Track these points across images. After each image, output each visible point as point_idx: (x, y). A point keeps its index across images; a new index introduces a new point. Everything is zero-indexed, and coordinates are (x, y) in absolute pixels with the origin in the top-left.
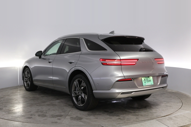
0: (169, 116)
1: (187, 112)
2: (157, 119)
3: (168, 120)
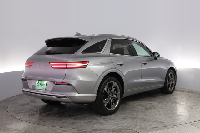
2: (192, 123)
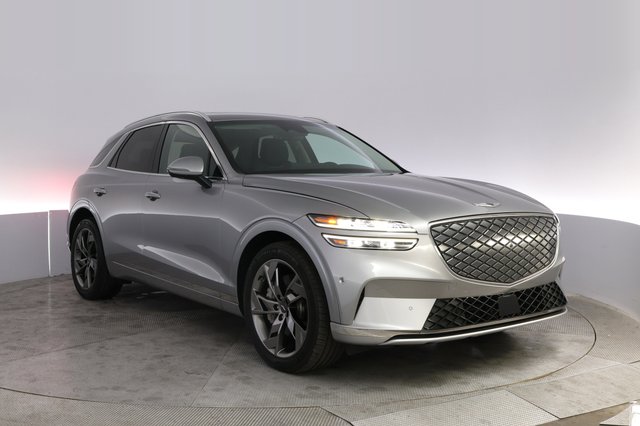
0: (552, 379)
1: (612, 363)
3: (550, 391)
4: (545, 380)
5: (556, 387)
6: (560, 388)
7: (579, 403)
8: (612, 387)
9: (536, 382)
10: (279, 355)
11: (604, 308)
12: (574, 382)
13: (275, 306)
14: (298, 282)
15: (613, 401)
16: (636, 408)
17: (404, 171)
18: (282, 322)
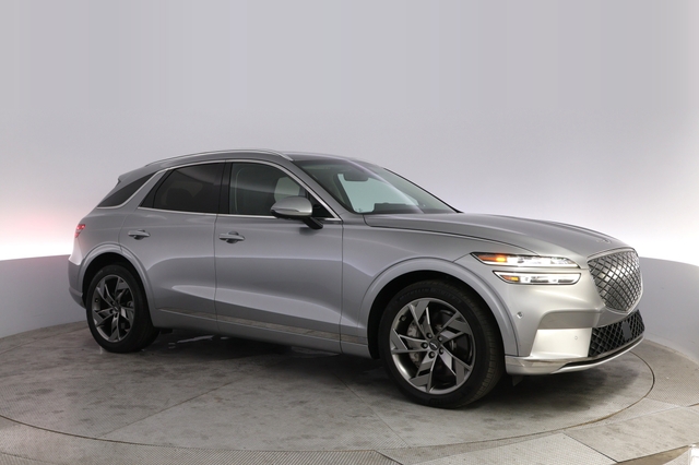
0: (610, 422)
1: (670, 406)
2: (568, 431)
3: (607, 434)
4: (603, 423)
5: (614, 430)
6: (618, 431)
7: (637, 446)
8: (671, 430)
9: (593, 425)
10: (432, 391)
11: (663, 351)
12: (633, 425)
13: (422, 345)
14: (459, 319)
15: (671, 444)
16: (695, 452)
17: (458, 212)
18: (434, 360)
